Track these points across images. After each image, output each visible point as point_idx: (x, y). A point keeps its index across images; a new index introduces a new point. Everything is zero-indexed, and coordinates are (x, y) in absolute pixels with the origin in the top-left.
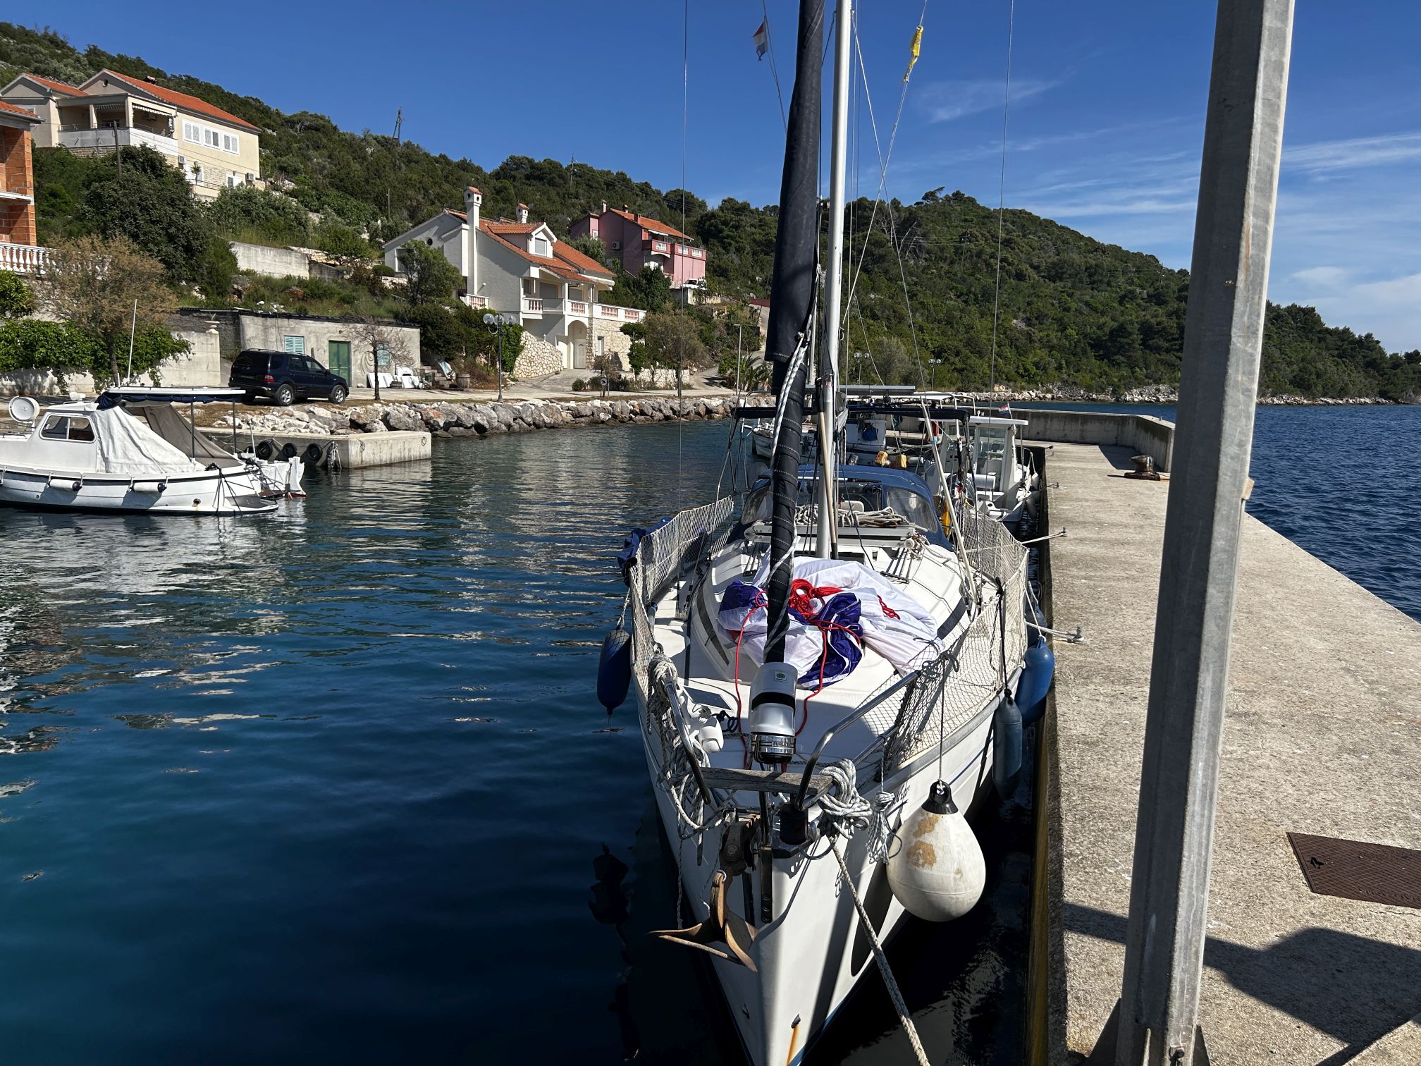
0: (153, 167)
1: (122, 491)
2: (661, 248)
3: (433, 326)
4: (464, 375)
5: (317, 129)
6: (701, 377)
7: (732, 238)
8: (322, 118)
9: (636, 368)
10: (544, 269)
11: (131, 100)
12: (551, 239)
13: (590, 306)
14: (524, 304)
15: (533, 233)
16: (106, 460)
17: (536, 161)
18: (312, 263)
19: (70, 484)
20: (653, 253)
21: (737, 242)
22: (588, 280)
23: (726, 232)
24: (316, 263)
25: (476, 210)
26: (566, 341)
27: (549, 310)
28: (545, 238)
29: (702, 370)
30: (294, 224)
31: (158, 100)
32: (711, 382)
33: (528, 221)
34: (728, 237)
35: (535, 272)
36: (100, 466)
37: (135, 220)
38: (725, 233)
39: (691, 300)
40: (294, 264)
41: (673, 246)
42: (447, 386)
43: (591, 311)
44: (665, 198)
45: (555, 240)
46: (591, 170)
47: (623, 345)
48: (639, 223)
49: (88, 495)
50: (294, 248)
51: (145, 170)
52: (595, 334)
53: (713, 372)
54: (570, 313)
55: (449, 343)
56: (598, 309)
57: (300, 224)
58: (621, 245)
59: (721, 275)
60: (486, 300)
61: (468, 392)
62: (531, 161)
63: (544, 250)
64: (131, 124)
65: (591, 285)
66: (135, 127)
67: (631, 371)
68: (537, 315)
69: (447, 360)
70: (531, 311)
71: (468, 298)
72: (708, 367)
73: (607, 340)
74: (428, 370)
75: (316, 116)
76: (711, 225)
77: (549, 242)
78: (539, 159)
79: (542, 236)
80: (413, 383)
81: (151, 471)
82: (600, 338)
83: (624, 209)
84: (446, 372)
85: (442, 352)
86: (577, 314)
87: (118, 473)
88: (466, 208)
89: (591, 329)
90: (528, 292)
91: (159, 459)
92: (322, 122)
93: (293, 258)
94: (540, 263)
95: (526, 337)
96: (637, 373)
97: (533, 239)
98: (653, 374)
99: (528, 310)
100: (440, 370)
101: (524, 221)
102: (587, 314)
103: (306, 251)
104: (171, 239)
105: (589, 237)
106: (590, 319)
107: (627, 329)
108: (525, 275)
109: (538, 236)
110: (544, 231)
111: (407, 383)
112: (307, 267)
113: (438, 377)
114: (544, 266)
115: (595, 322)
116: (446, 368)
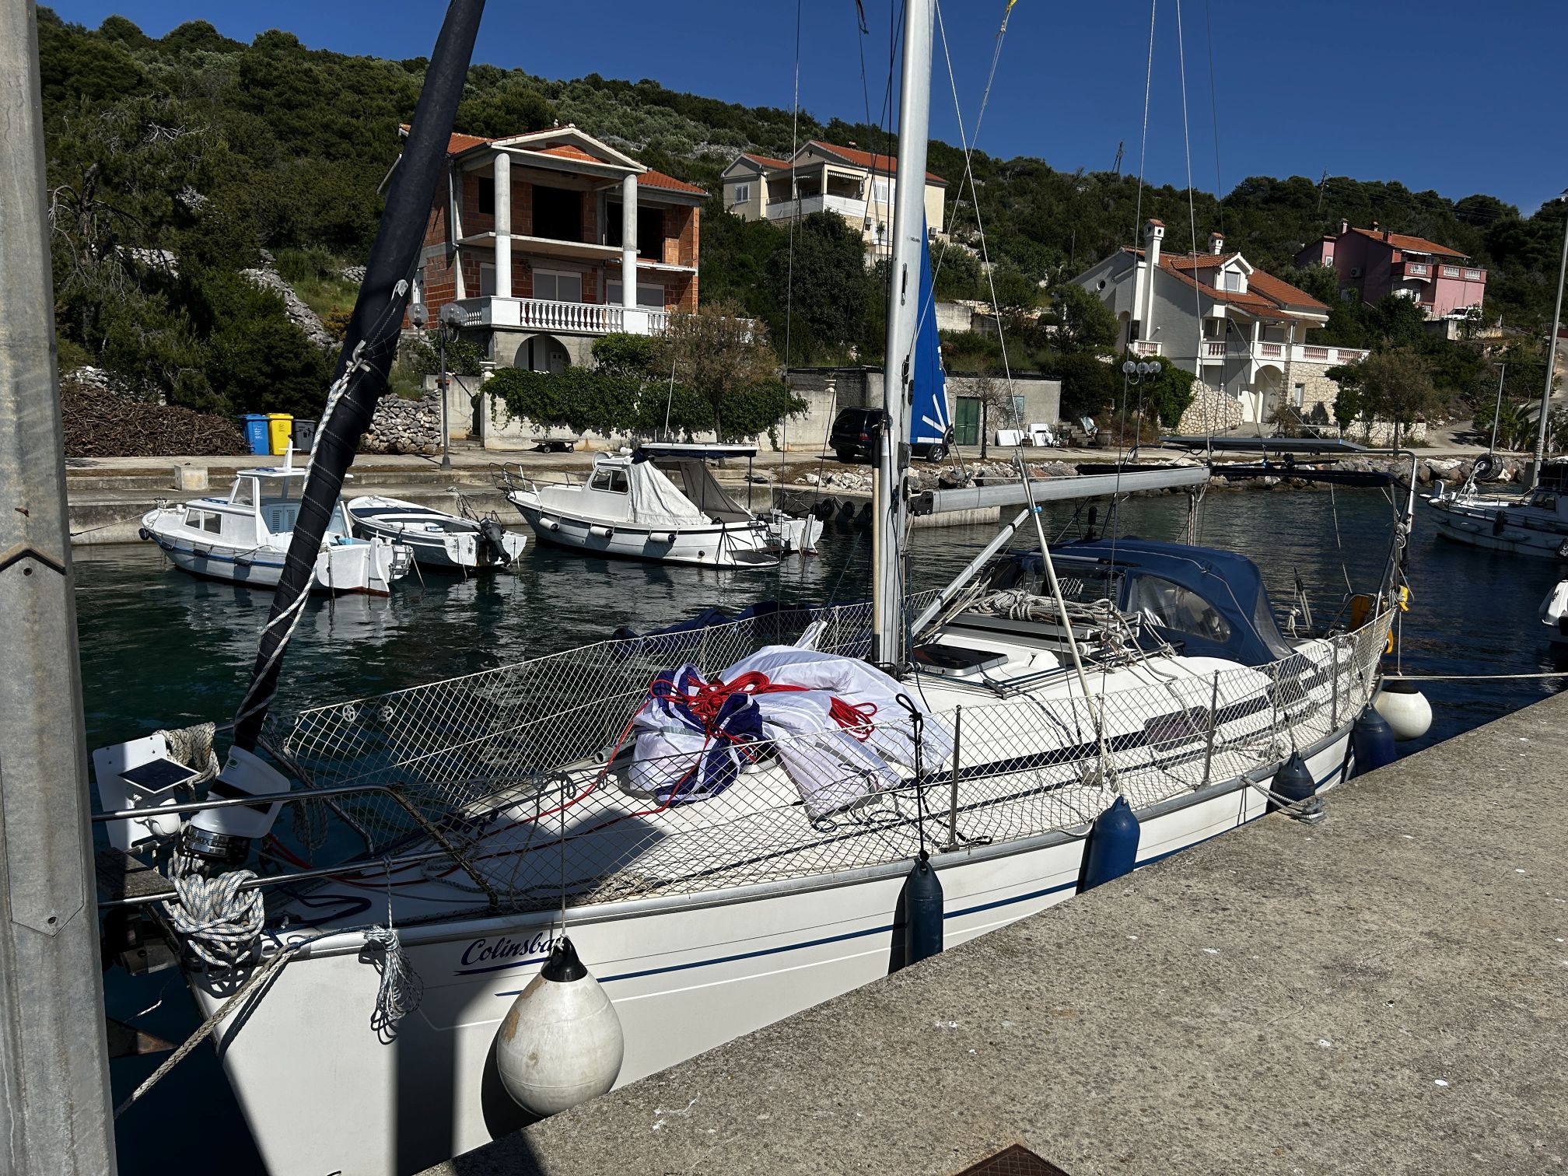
0: (833, 231)
1: (642, 539)
2: (1420, 271)
3: (1076, 377)
4: (1104, 432)
5: (1030, 174)
6: (1446, 431)
7: (1539, 252)
8: (1037, 161)
9: (1344, 421)
10: (1231, 307)
11: (827, 167)
12: (1245, 270)
13: (1289, 348)
14: (1204, 349)
15: (1223, 266)
16: (635, 510)
17: (1279, 180)
18: (975, 317)
19: (604, 531)
20: (1405, 278)
21: (1546, 256)
22: (1289, 316)
23: (1532, 243)
24: (978, 315)
25: (1157, 245)
26: (1254, 389)
27: (1232, 355)
28: (1238, 270)
29: (1452, 423)
30: (965, 275)
31: (852, 164)
32: (1461, 438)
33: (1222, 251)
34: (1533, 250)
35: (1219, 311)
36: (630, 516)
37: (804, 284)
38: (1530, 246)
39: (1453, 333)
40: (955, 318)
41: (1436, 269)
42: (1085, 443)
43: (1289, 354)
44: (1457, 209)
45: (1252, 271)
46: (1353, 183)
47: (1329, 393)
48: (1389, 242)
49: (619, 542)
50: (961, 301)
51: (825, 235)
52: (1293, 380)
53: (1467, 427)
54: (1259, 355)
55: (1093, 395)
56: (1298, 352)
57: (971, 275)
58: (1363, 271)
59: (1515, 300)
60: (1159, 347)
61: (1107, 450)
62: (1272, 181)
63: (1236, 284)
64: (825, 191)
65: (1292, 321)
66: (829, 193)
67: (1336, 424)
68: (1218, 360)
69: (1090, 415)
70: (1211, 356)
71: (1136, 344)
72: (1460, 419)
73: (1309, 387)
74: (1066, 426)
75: (1031, 160)
76: (1509, 237)
77: (1243, 275)
78: (1282, 177)
79: (1234, 268)
80: (1046, 441)
81: (667, 523)
82: (1298, 386)
83: (1372, 227)
84: (1087, 427)
85: (1084, 406)
86: (1270, 358)
87: (643, 523)
88: (1146, 242)
89: (1287, 374)
90: (1209, 334)
91: (675, 512)
92: (1035, 165)
93: (955, 312)
94: (1226, 299)
95: (1197, 386)
96: (1343, 428)
97: (1223, 273)
98: (1369, 428)
99: (1208, 356)
100: (1081, 426)
101: (1217, 252)
102: (1284, 356)
103: (971, 303)
104: (834, 300)
105: (1319, 265)
106: (1288, 363)
107: (1334, 374)
108: (1207, 315)
109: (1228, 269)
110: (1237, 262)
111: (1039, 441)
112: (970, 320)
113: (1075, 432)
114: (1232, 303)
115: (1293, 369)
116: (1089, 423)
